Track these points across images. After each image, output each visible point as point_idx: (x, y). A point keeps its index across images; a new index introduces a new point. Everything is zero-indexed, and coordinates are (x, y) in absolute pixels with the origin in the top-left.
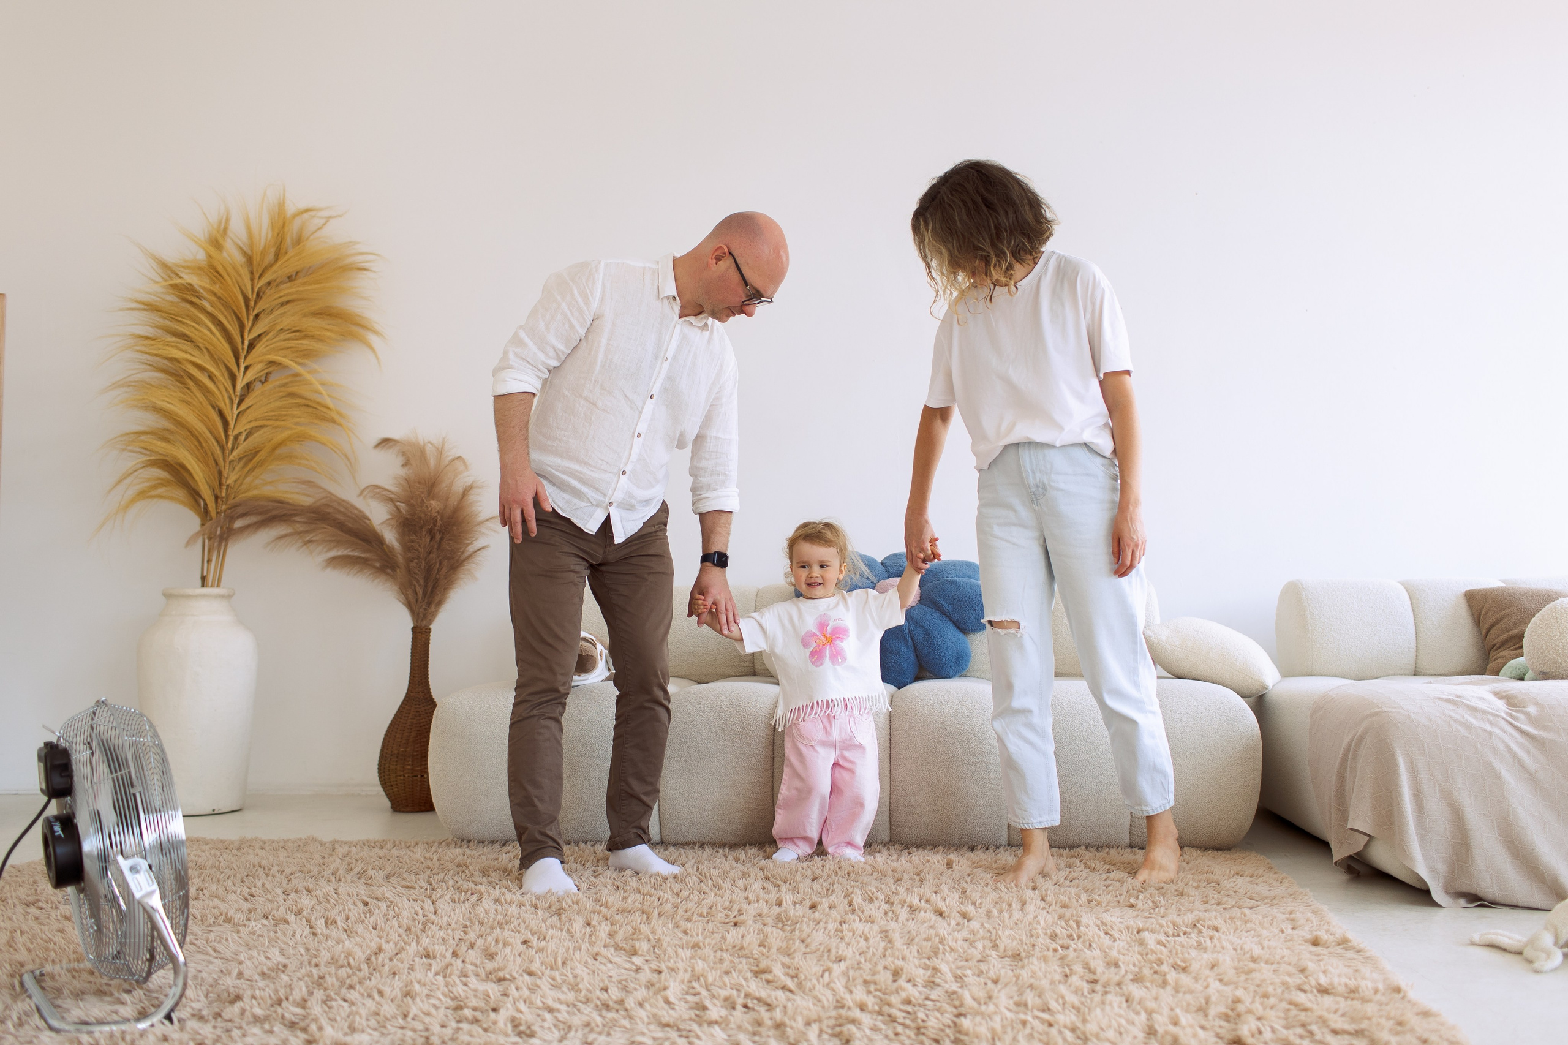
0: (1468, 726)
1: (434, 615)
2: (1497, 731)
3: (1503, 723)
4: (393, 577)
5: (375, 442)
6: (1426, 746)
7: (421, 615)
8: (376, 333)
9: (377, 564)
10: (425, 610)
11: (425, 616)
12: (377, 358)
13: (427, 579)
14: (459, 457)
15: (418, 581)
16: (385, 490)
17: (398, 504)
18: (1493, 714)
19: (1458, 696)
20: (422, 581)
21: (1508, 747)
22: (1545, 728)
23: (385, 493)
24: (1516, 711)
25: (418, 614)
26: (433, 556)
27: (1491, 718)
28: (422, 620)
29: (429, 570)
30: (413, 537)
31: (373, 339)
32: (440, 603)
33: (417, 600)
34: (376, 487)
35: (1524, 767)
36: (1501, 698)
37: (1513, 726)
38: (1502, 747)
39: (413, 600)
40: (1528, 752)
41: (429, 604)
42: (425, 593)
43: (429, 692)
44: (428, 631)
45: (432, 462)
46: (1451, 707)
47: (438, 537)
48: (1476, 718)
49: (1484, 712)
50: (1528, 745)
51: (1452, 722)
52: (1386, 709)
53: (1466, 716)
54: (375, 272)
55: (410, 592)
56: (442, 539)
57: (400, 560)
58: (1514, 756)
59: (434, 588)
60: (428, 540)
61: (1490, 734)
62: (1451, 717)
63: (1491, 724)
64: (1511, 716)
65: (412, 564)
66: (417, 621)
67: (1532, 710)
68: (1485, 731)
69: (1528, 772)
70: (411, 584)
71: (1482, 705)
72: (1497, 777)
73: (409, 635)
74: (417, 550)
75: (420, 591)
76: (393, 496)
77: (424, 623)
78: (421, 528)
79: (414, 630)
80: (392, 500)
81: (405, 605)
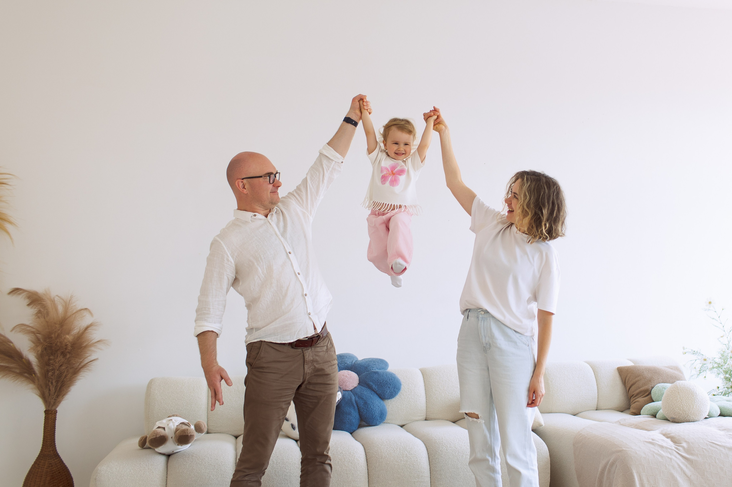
0: (662, 456)
1: (60, 402)
2: (674, 457)
3: (675, 453)
4: (33, 381)
5: (8, 290)
6: (645, 468)
7: (52, 403)
8: (10, 223)
9: (18, 371)
10: (55, 399)
11: (54, 403)
12: (11, 238)
13: (57, 382)
14: (86, 309)
15: (52, 383)
16: (29, 326)
17: (38, 335)
18: (670, 449)
19: (653, 440)
20: (54, 384)
21: (679, 465)
22: (692, 454)
23: (28, 329)
24: (678, 446)
25: (49, 402)
26: (63, 367)
27: (670, 451)
28: (53, 406)
29: (60, 375)
31: (8, 226)
32: (65, 394)
34: (23, 325)
35: (686, 474)
36: (668, 438)
37: (679, 454)
38: (676, 466)
39: (46, 395)
40: (686, 466)
41: (58, 396)
42: (56, 389)
43: (56, 450)
44: (56, 412)
45: (60, 309)
46: (652, 446)
48: (664, 451)
49: (667, 448)
50: (686, 463)
51: (655, 454)
52: (624, 449)
53: (659, 450)
54: (10, 185)
55: (45, 390)
56: (69, 357)
57: (36, 368)
58: (682, 469)
59: (62, 385)
61: (671, 459)
62: (654, 452)
63: (670, 454)
64: (677, 449)
65: (50, 373)
66: (49, 406)
67: (685, 445)
68: (668, 458)
69: (687, 476)
70: (47, 385)
71: (664, 444)
72: (676, 480)
73: (43, 415)
75: (52, 389)
76: (34, 330)
77: (53, 408)
78: (57, 351)
79: (46, 412)
80: (33, 332)
81: (40, 396)
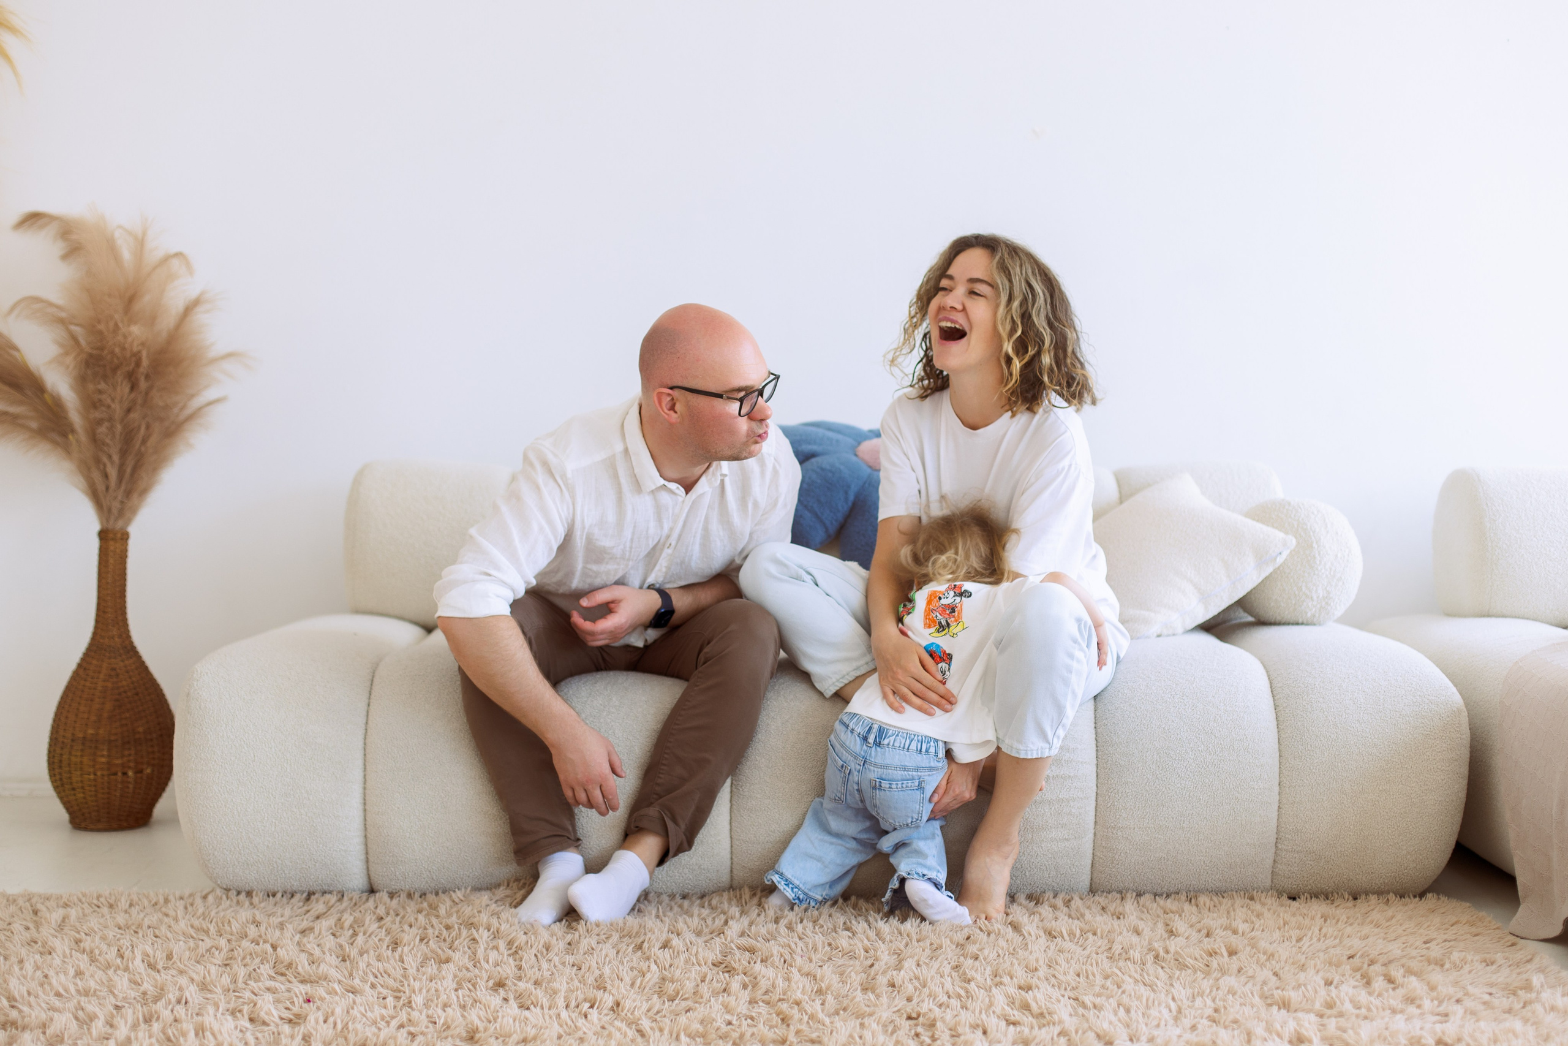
1: (134, 511)
4: (67, 449)
5: (15, 216)
7: (115, 511)
9: (34, 425)
10: (122, 502)
11: (121, 513)
13: (124, 453)
14: (178, 255)
15: (110, 457)
16: (50, 304)
17: (73, 328)
20: (116, 458)
23: (50, 311)
25: (110, 510)
26: (134, 415)
28: (117, 519)
29: (128, 438)
30: (102, 386)
32: (144, 492)
33: (107, 488)
34: (37, 300)
39: (101, 487)
41: (128, 494)
42: (120, 477)
43: (129, 637)
44: (125, 537)
45: (126, 255)
47: (143, 385)
55: (96, 476)
56: (150, 388)
57: (75, 417)
59: (136, 467)
60: (127, 389)
65: (102, 430)
66: (108, 521)
70: (98, 461)
73: (95, 544)
74: (109, 407)
75: (113, 473)
76: (63, 315)
77: (120, 524)
78: (115, 370)
79: (103, 535)
80: (62, 321)
81: (87, 494)
